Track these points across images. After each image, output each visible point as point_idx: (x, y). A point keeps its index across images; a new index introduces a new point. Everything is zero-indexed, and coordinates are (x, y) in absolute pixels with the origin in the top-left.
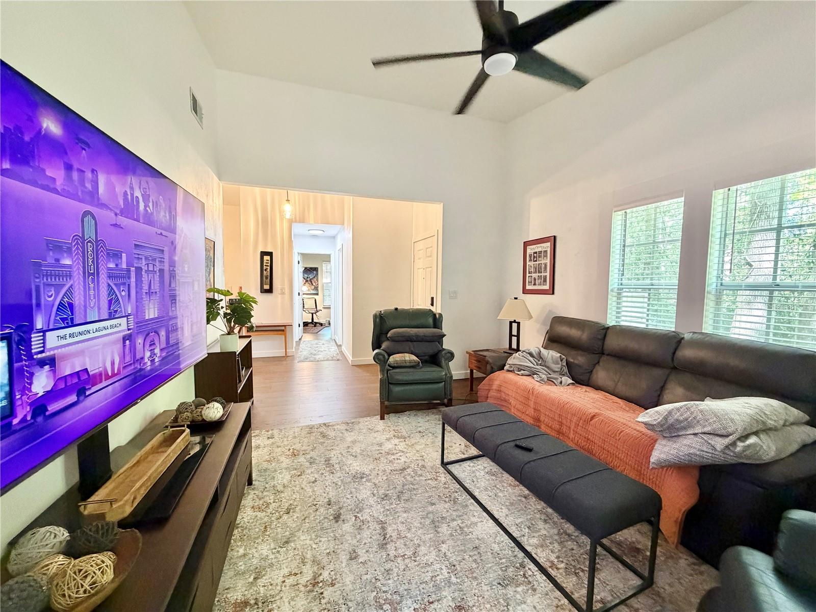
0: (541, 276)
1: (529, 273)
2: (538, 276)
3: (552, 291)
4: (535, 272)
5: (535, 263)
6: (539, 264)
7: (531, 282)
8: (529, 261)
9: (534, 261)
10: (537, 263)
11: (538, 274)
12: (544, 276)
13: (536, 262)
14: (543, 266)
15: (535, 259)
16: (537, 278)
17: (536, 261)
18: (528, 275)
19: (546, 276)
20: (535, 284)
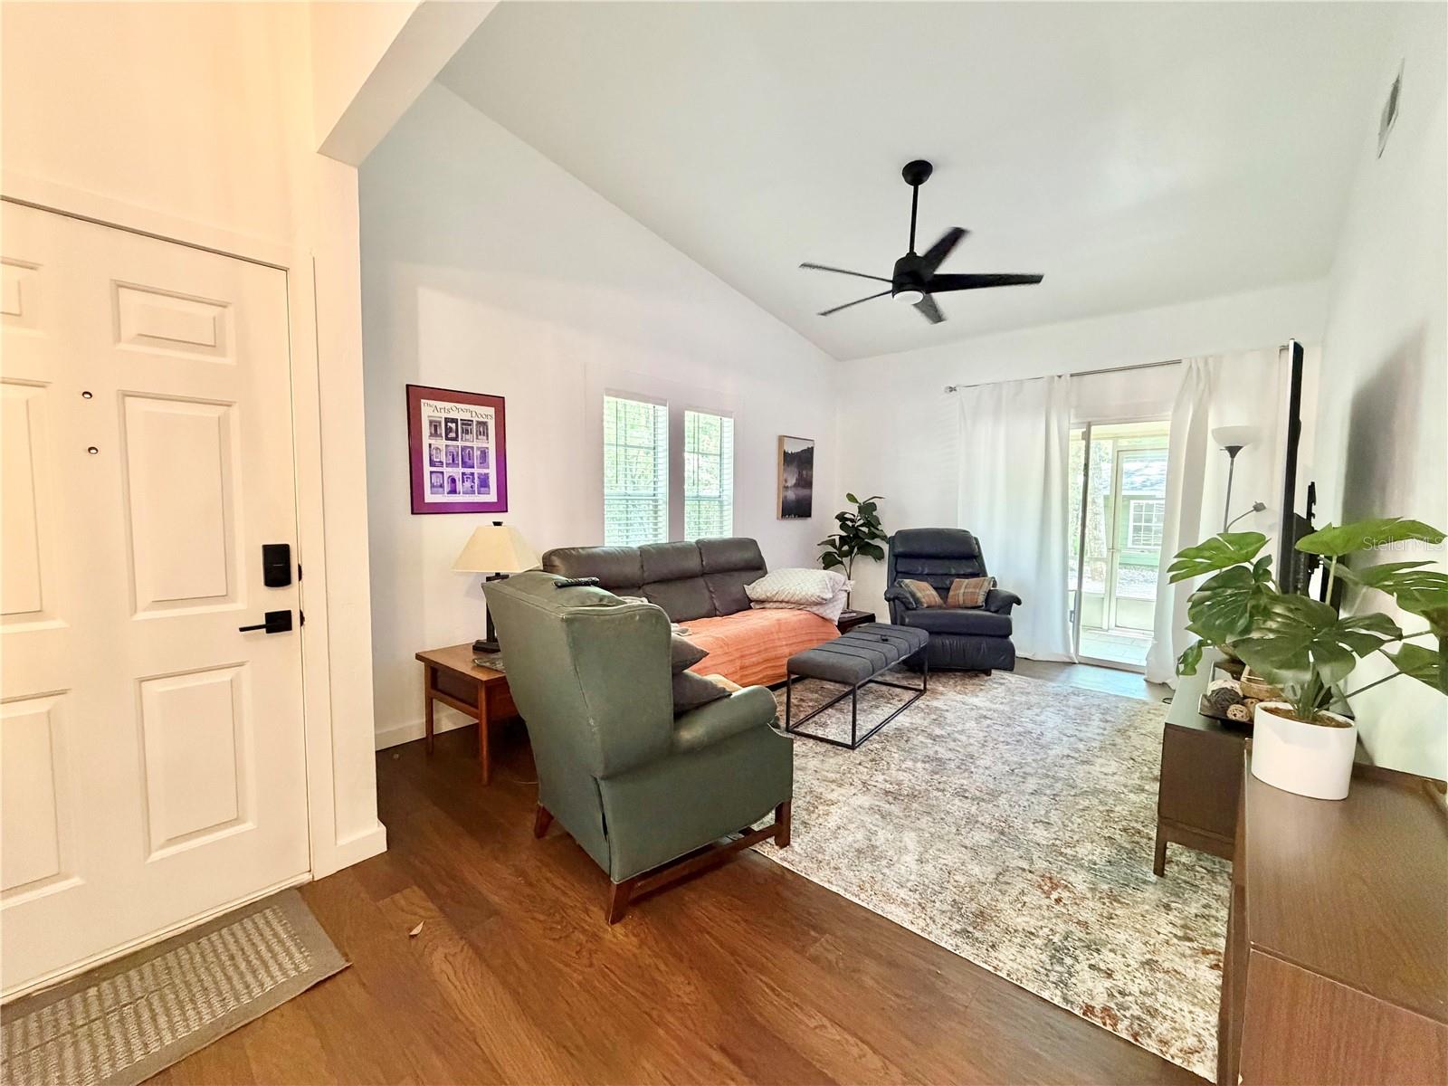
0: (472, 474)
1: (432, 464)
2: (463, 474)
3: (501, 505)
4: (453, 463)
5: (449, 443)
6: (464, 449)
7: (442, 486)
8: (431, 435)
9: (447, 439)
10: (459, 443)
11: (461, 470)
12: (480, 475)
13: (454, 443)
14: (477, 453)
15: (452, 435)
16: (458, 477)
17: (455, 439)
18: (427, 469)
19: (487, 476)
20: (453, 491)
